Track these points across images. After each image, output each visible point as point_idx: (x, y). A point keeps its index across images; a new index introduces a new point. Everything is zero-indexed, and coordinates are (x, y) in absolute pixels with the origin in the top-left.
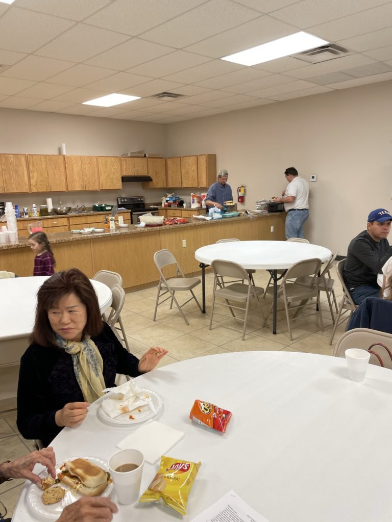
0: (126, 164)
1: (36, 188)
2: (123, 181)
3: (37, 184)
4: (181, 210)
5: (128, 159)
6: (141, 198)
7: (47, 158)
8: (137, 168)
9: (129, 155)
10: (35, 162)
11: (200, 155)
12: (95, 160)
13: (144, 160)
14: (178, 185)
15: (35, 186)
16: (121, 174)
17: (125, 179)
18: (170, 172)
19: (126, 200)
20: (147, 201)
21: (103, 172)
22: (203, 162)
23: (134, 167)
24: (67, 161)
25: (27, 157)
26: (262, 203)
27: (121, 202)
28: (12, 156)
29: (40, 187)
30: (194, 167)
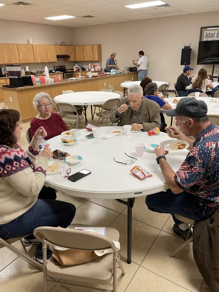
0: (58, 49)
1: (22, 61)
2: (57, 58)
3: (22, 59)
4: (86, 72)
5: (59, 46)
6: (64, 66)
7: (26, 46)
8: (63, 51)
9: (59, 44)
10: (21, 48)
11: (94, 45)
12: (45, 47)
13: (66, 46)
14: (82, 60)
15: (21, 60)
16: (56, 54)
17: (58, 57)
18: (77, 53)
19: (58, 67)
20: (67, 68)
21: (49, 53)
22: (96, 48)
23: (62, 51)
24: (33, 48)
25: (17, 45)
26: (127, 68)
27: (56, 68)
28: (11, 44)
29: (24, 60)
30: (91, 51)
